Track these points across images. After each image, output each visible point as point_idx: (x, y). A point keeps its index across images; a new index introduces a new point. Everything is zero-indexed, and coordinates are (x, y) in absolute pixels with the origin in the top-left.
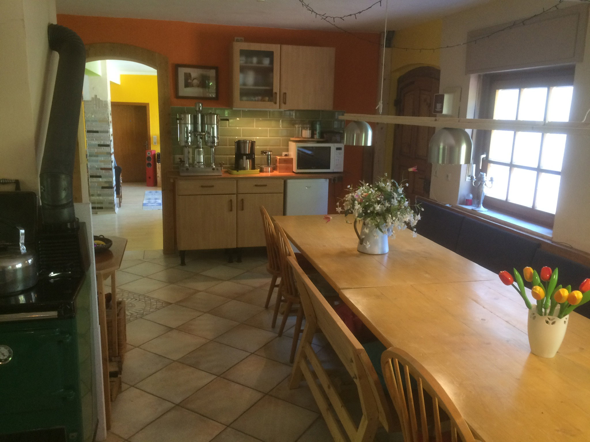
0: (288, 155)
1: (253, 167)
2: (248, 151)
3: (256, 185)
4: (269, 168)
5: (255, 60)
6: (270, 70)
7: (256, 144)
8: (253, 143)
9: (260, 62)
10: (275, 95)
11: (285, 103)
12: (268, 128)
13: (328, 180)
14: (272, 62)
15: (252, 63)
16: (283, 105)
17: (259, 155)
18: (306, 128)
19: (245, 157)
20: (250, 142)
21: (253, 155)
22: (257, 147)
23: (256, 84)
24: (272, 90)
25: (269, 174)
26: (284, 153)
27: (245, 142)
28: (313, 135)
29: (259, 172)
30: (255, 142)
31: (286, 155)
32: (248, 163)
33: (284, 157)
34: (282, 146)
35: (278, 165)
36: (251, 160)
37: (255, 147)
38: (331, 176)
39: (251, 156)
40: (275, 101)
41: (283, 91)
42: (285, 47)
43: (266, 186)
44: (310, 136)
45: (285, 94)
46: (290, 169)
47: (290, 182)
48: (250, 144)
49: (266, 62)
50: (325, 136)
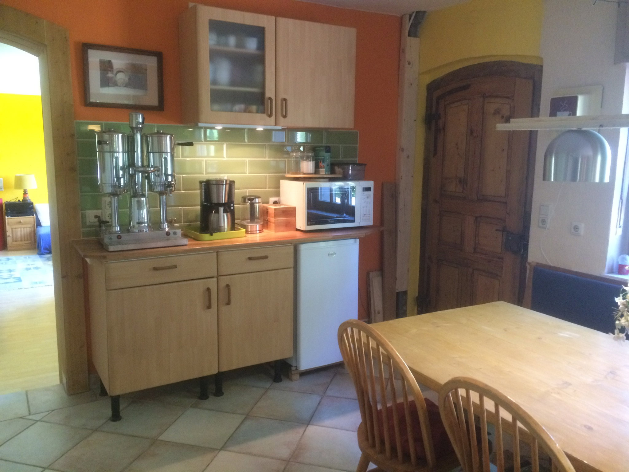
0: (278, 202)
1: (233, 227)
2: (224, 199)
3: (250, 259)
4: (258, 226)
5: (232, 40)
6: (260, 59)
7: (236, 185)
8: (231, 184)
9: (240, 45)
10: (269, 101)
11: (285, 117)
12: (247, 159)
13: (358, 240)
14: (262, 46)
15: (227, 45)
16: (281, 119)
17: (239, 204)
18: (308, 158)
19: (221, 209)
20: (228, 182)
21: (232, 205)
22: (238, 192)
23: (233, 83)
24: (263, 94)
25: (257, 237)
26: (272, 199)
27: (219, 183)
29: (245, 234)
30: (234, 182)
31: (275, 202)
32: (225, 219)
33: (271, 205)
34: (268, 188)
35: (272, 219)
36: (229, 214)
37: (235, 190)
39: (228, 207)
40: (269, 113)
41: (282, 96)
42: (282, 21)
43: (266, 257)
45: (285, 100)
46: (291, 225)
47: (303, 248)
48: (228, 186)
49: (252, 45)
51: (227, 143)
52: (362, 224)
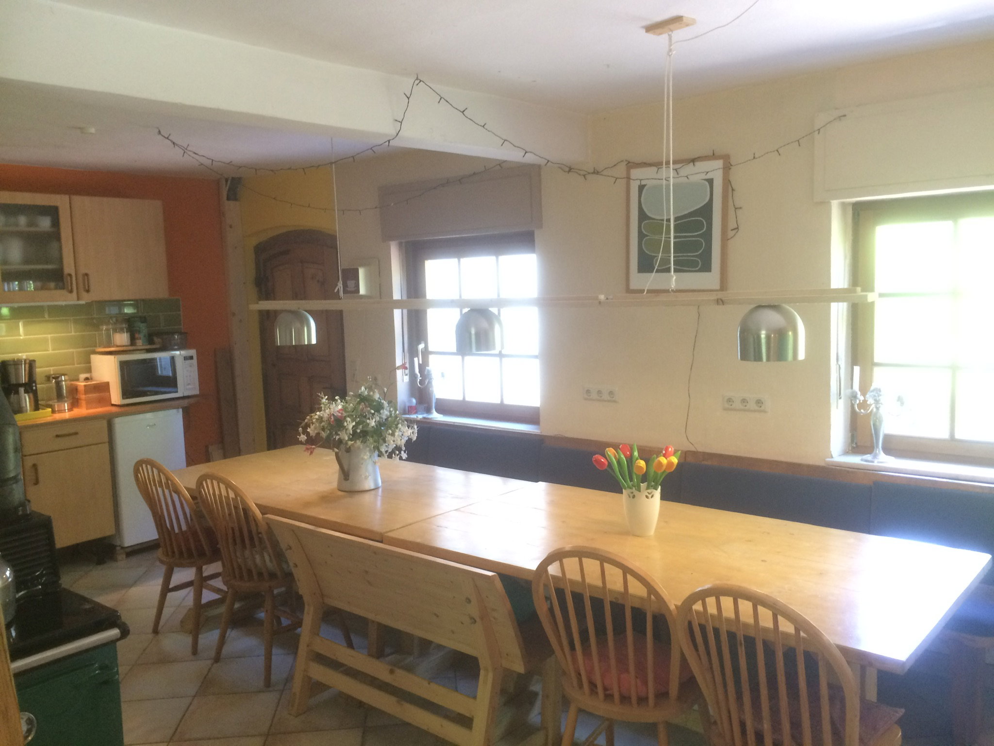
0: (90, 378)
1: (37, 407)
2: (24, 379)
3: (57, 436)
4: (66, 404)
5: (22, 220)
6: (55, 235)
7: (37, 364)
8: (31, 364)
9: (30, 224)
10: (69, 278)
11: (88, 291)
12: (49, 336)
13: (181, 410)
14: (56, 223)
15: (17, 225)
16: (84, 294)
17: (43, 384)
18: (121, 330)
19: (22, 390)
20: (28, 361)
21: (34, 385)
22: (39, 371)
23: (26, 261)
24: (61, 270)
25: (67, 415)
26: (83, 376)
27: (17, 363)
28: (133, 340)
29: (50, 414)
30: (34, 361)
31: (87, 379)
32: (27, 400)
33: (82, 382)
34: (77, 364)
35: (83, 397)
36: (31, 395)
37: (37, 370)
38: (185, 403)
39: (30, 386)
40: (70, 288)
41: (83, 270)
42: (77, 200)
43: (76, 433)
44: (129, 343)
45: (87, 275)
46: (105, 400)
47: (119, 422)
48: (27, 366)
49: (45, 223)
50: (156, 339)
51: (25, 320)
52: (186, 394)
